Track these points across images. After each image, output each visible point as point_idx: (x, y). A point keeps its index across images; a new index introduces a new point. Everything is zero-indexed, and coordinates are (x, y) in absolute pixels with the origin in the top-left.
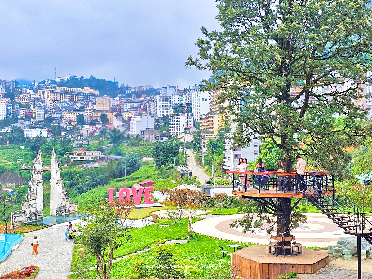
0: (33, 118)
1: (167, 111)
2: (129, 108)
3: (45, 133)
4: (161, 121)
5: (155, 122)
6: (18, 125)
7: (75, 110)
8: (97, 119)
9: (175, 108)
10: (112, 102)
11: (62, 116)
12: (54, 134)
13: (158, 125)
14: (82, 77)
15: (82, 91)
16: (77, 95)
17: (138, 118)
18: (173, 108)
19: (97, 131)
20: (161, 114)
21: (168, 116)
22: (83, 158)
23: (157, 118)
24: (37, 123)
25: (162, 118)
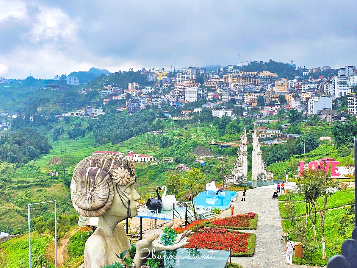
0: (219, 100)
1: (345, 91)
2: (306, 90)
3: (229, 113)
4: (339, 101)
5: (333, 103)
6: (207, 106)
7: (256, 92)
8: (276, 100)
9: (354, 88)
10: (290, 84)
11: (244, 98)
12: (237, 114)
13: (335, 105)
14: (262, 62)
15: (262, 74)
16: (257, 78)
17: (316, 99)
18: (351, 89)
19: (276, 111)
20: (339, 94)
21: (346, 97)
22: (264, 136)
23: (334, 99)
24: (222, 105)
25: (340, 99)
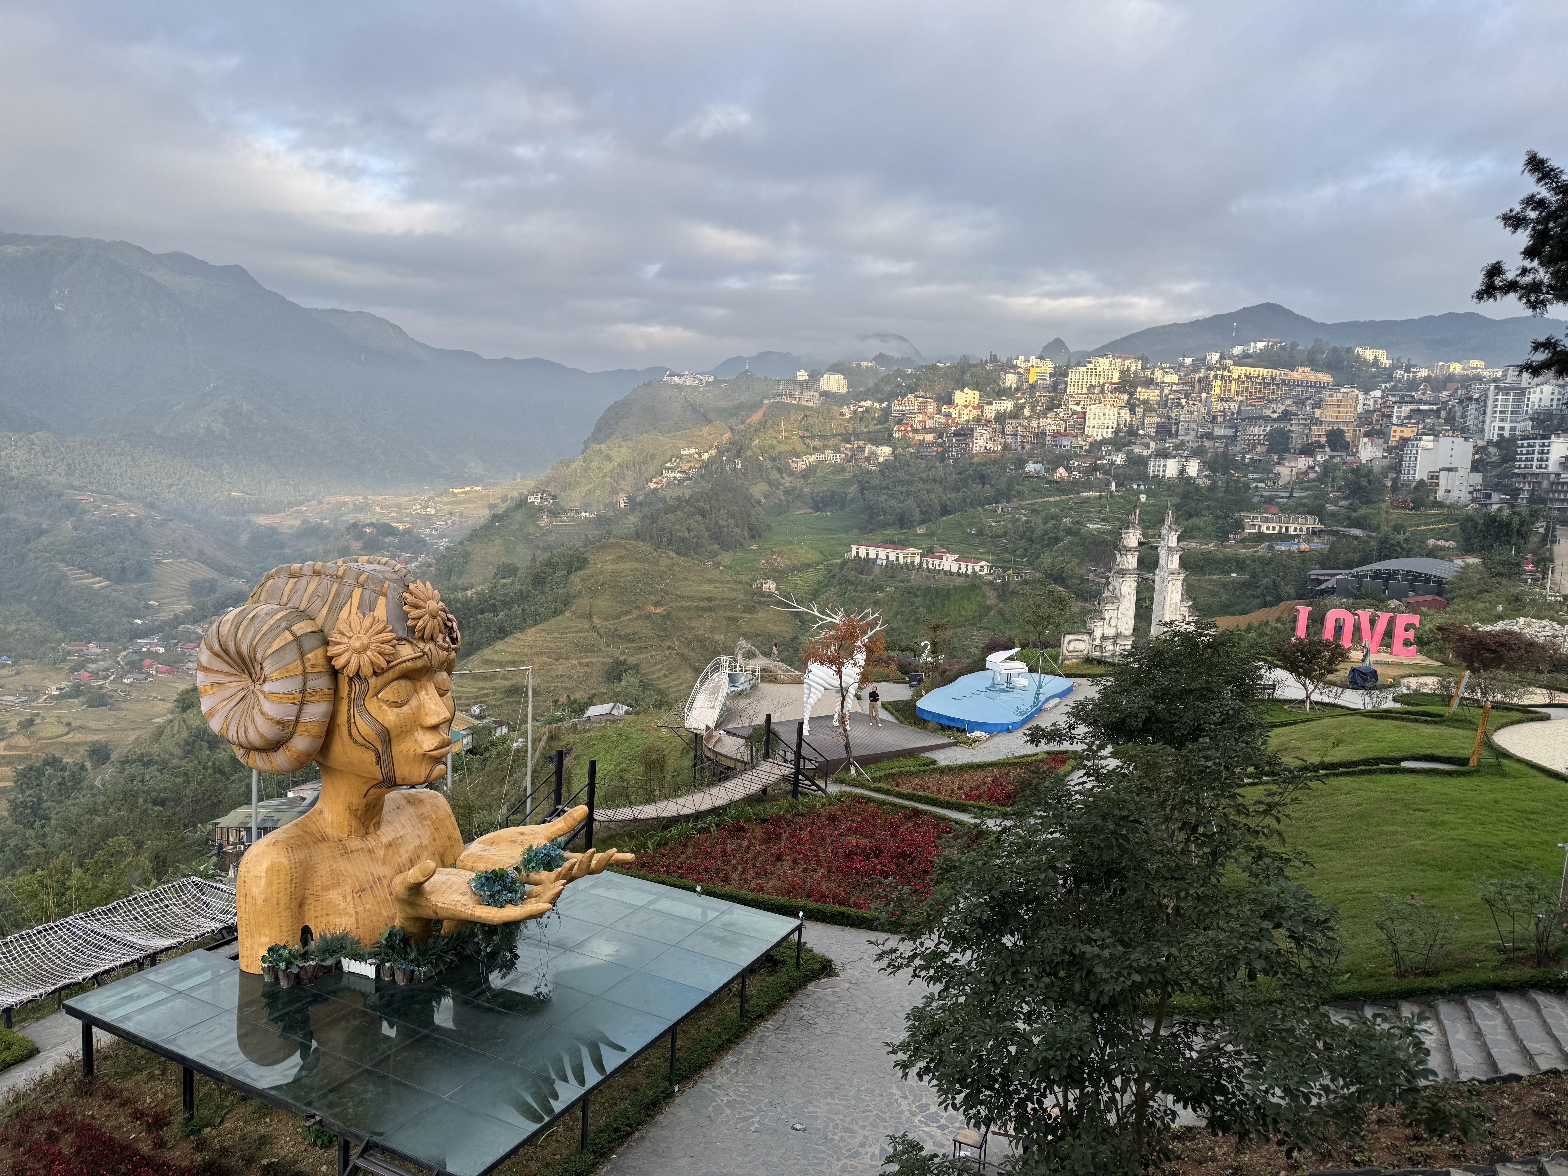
0: (1171, 435)
1: (1513, 424)
2: (1405, 418)
3: (1193, 468)
4: (1492, 450)
5: (1476, 453)
6: (1138, 450)
7: (1268, 419)
8: (1319, 442)
9: (1542, 417)
10: (1361, 401)
11: (1236, 432)
12: (1214, 471)
13: (1480, 460)
15: (1292, 375)
17: (1427, 441)
18: (1532, 419)
19: (1317, 468)
20: (1496, 432)
22: (1274, 528)
23: (1481, 443)
24: (1177, 447)
